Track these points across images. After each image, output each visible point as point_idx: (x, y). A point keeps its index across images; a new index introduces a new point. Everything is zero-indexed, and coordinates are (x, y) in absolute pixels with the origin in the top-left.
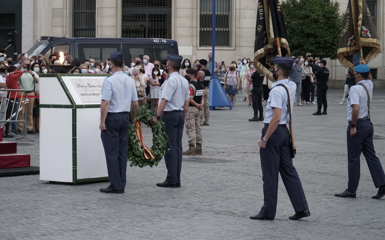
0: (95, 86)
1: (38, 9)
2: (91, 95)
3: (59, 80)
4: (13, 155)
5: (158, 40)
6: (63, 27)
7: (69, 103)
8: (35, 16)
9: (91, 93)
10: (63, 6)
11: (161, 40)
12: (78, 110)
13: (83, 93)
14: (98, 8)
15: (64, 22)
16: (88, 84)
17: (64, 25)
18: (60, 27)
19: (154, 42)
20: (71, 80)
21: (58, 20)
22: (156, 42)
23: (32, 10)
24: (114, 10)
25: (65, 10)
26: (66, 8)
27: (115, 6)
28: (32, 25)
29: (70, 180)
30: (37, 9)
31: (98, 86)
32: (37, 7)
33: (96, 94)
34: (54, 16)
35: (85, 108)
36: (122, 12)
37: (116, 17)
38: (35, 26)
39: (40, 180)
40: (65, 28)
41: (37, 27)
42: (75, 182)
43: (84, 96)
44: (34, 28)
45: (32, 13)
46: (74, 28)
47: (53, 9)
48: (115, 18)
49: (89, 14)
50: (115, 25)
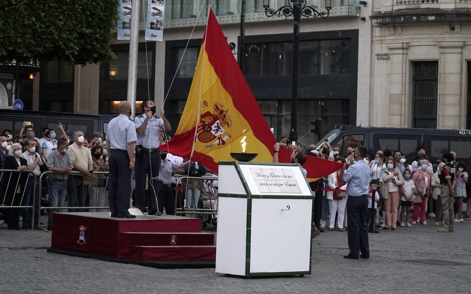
0: (279, 176)
1: (375, 94)
2: (272, 185)
3: (237, 168)
4: (211, 246)
5: (464, 132)
6: (401, 115)
7: (244, 192)
8: (371, 103)
9: (272, 183)
10: (402, 92)
11: (467, 132)
12: (253, 200)
13: (263, 182)
14: (439, 95)
15: (403, 110)
16: (271, 174)
17: (403, 113)
18: (398, 115)
19: (460, 134)
20: (250, 168)
21: (396, 108)
22: (462, 134)
23: (367, 95)
24: (458, 97)
25: (403, 96)
26: (405, 94)
27: (459, 93)
28: (368, 112)
29: (243, 273)
30: (373, 95)
31: (283, 176)
32: (373, 92)
33: (279, 185)
34: (391, 103)
35: (263, 198)
36: (468, 100)
37: (460, 105)
38: (371, 114)
39: (216, 272)
40: (403, 117)
41: (373, 115)
42: (248, 276)
43: (263, 186)
44: (370, 115)
45: (368, 98)
46: (414, 117)
47: (391, 95)
48: (458, 107)
49: (423, 101)
50: (458, 114)
